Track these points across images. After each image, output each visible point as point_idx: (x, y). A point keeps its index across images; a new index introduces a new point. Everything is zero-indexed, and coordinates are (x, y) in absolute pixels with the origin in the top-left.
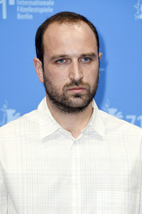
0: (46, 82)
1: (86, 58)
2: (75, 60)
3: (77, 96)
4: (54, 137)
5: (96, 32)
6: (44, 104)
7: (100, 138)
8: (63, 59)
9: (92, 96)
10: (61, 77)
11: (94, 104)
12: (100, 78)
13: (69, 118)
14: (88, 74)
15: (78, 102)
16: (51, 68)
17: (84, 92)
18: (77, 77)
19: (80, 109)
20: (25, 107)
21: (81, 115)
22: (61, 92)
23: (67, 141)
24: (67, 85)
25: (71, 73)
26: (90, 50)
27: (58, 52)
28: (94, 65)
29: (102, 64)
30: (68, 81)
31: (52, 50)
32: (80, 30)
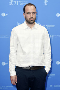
0: (26, 18)
1: (34, 13)
2: (31, 13)
3: (32, 20)
4: (27, 29)
5: (36, 7)
6: (25, 22)
7: (36, 29)
8: (29, 13)
9: (35, 21)
10: (29, 17)
11: (35, 22)
12: (36, 17)
13: (30, 25)
14: (34, 16)
15: (32, 22)
16: (27, 15)
17: (33, 20)
18: (32, 17)
19: (32, 23)
20: (21, 23)
21: (33, 24)
22: (28, 20)
23: (30, 30)
24: (30, 18)
25: (31, 16)
26: (34, 11)
27: (28, 12)
28: (35, 14)
29: (37, 14)
30: (30, 17)
31: (27, 11)
32: (32, 7)
